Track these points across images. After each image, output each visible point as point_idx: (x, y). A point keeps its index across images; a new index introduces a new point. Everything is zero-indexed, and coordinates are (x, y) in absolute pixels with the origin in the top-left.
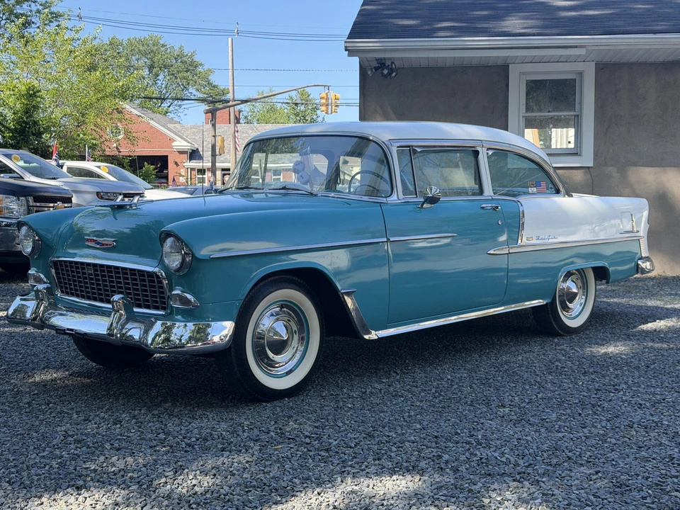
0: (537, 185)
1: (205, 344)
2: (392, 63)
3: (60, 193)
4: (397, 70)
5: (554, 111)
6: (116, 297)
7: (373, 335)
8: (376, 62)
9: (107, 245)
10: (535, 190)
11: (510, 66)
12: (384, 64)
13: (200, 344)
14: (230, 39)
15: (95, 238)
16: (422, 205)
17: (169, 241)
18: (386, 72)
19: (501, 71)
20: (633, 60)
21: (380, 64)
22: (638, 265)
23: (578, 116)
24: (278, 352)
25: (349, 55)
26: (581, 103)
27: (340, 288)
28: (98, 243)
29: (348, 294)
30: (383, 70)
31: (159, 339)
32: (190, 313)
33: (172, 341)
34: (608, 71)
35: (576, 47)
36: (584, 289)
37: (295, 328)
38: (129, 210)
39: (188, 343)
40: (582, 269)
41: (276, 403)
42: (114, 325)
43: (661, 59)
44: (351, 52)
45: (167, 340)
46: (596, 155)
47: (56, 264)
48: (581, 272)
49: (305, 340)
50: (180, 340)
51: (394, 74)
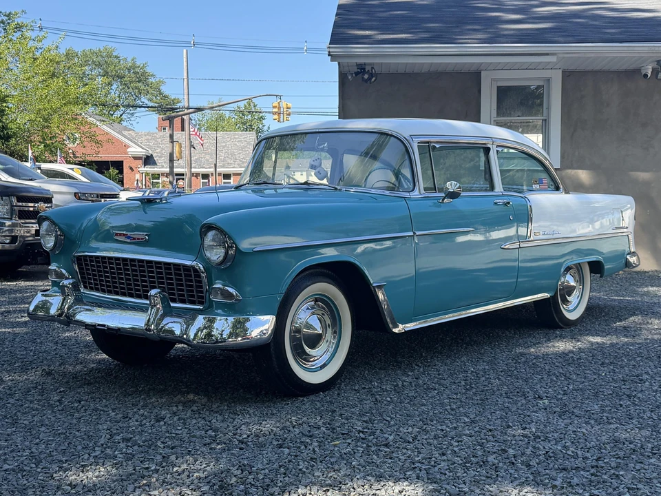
0: (540, 181)
1: (244, 339)
2: (373, 68)
3: (42, 193)
4: (376, 75)
5: (523, 116)
6: (153, 292)
7: (400, 329)
8: (356, 68)
9: (138, 239)
10: (537, 186)
11: (482, 72)
12: (364, 69)
13: (240, 339)
14: (185, 51)
15: (125, 232)
16: (443, 200)
17: (211, 234)
18: (366, 76)
19: (473, 78)
20: (598, 68)
21: (361, 69)
22: (627, 259)
23: (546, 120)
24: (313, 347)
25: (332, 61)
26: (548, 108)
27: (372, 282)
28: (129, 237)
29: (380, 287)
30: (363, 75)
31: (201, 335)
32: (232, 307)
33: (214, 336)
34: (574, 78)
35: (547, 54)
36: (580, 283)
37: (328, 321)
38: (159, 203)
39: (229, 338)
40: (579, 264)
41: (312, 397)
42: (152, 320)
43: (624, 67)
44: (333, 57)
45: (209, 335)
46: (562, 157)
47: (79, 259)
48: (579, 267)
49: (338, 333)
50: (222, 335)
51: (374, 79)
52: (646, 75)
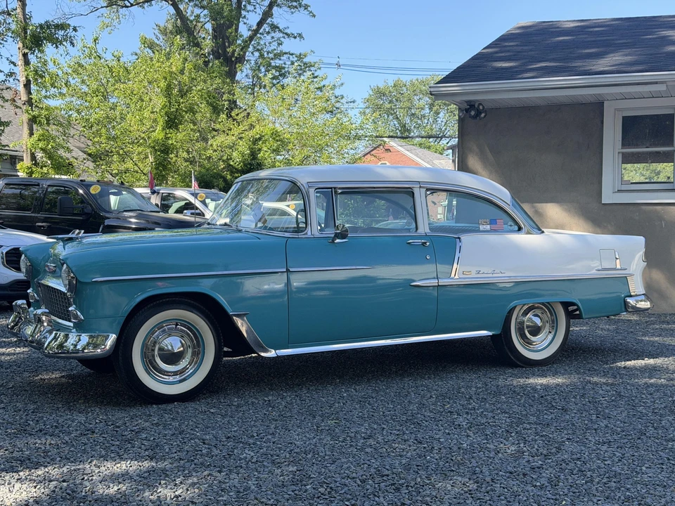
0: (492, 222)
2: (481, 104)
4: (484, 111)
5: (652, 146)
7: (272, 353)
8: (466, 104)
10: (488, 227)
11: (605, 102)
15: (49, 264)
16: (333, 241)
18: (473, 113)
19: (596, 108)
21: (470, 106)
22: (626, 303)
24: (171, 363)
27: (228, 310)
28: (49, 268)
29: (238, 316)
30: (470, 112)
31: (54, 344)
32: (80, 327)
33: (66, 347)
36: (552, 323)
39: (84, 349)
44: (437, 96)
49: (198, 353)
50: (76, 346)
51: (483, 115)
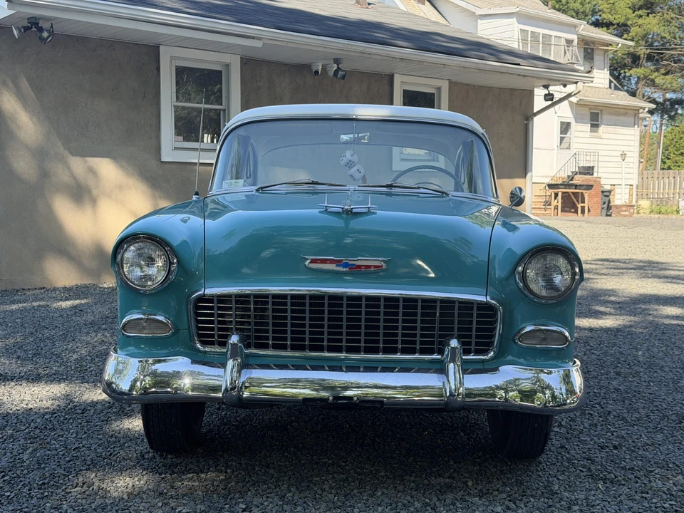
2: (52, 24)
9: (368, 267)
11: (161, 47)
12: (40, 24)
20: (275, 59)
21: (32, 23)
23: (225, 110)
26: (227, 97)
28: (346, 265)
34: (250, 64)
35: (254, 38)
44: (12, 3)
52: (317, 72)
